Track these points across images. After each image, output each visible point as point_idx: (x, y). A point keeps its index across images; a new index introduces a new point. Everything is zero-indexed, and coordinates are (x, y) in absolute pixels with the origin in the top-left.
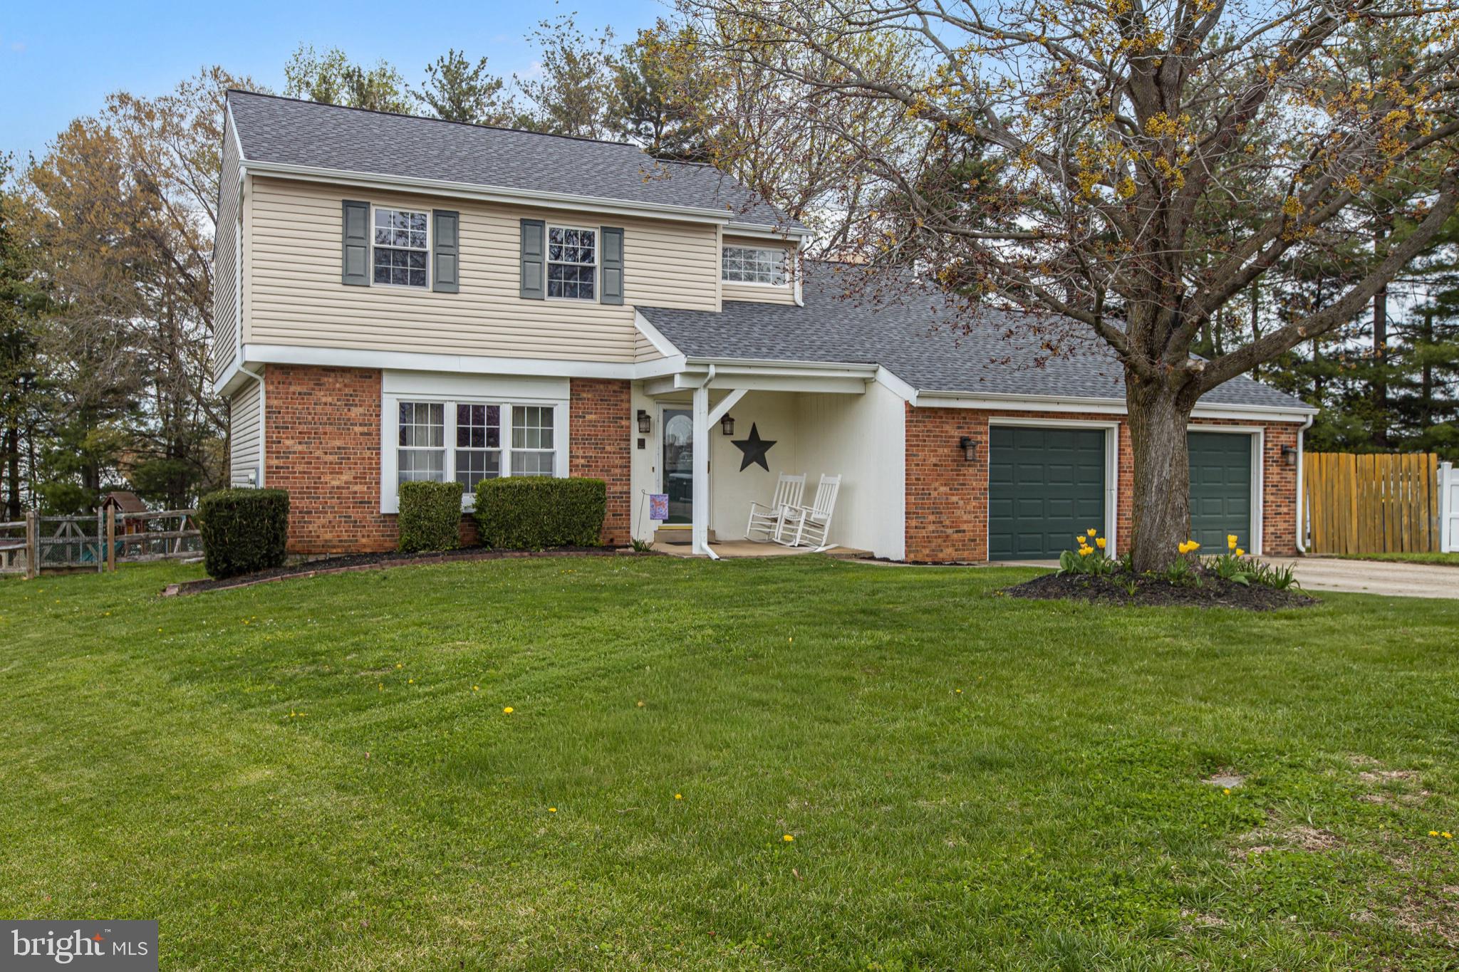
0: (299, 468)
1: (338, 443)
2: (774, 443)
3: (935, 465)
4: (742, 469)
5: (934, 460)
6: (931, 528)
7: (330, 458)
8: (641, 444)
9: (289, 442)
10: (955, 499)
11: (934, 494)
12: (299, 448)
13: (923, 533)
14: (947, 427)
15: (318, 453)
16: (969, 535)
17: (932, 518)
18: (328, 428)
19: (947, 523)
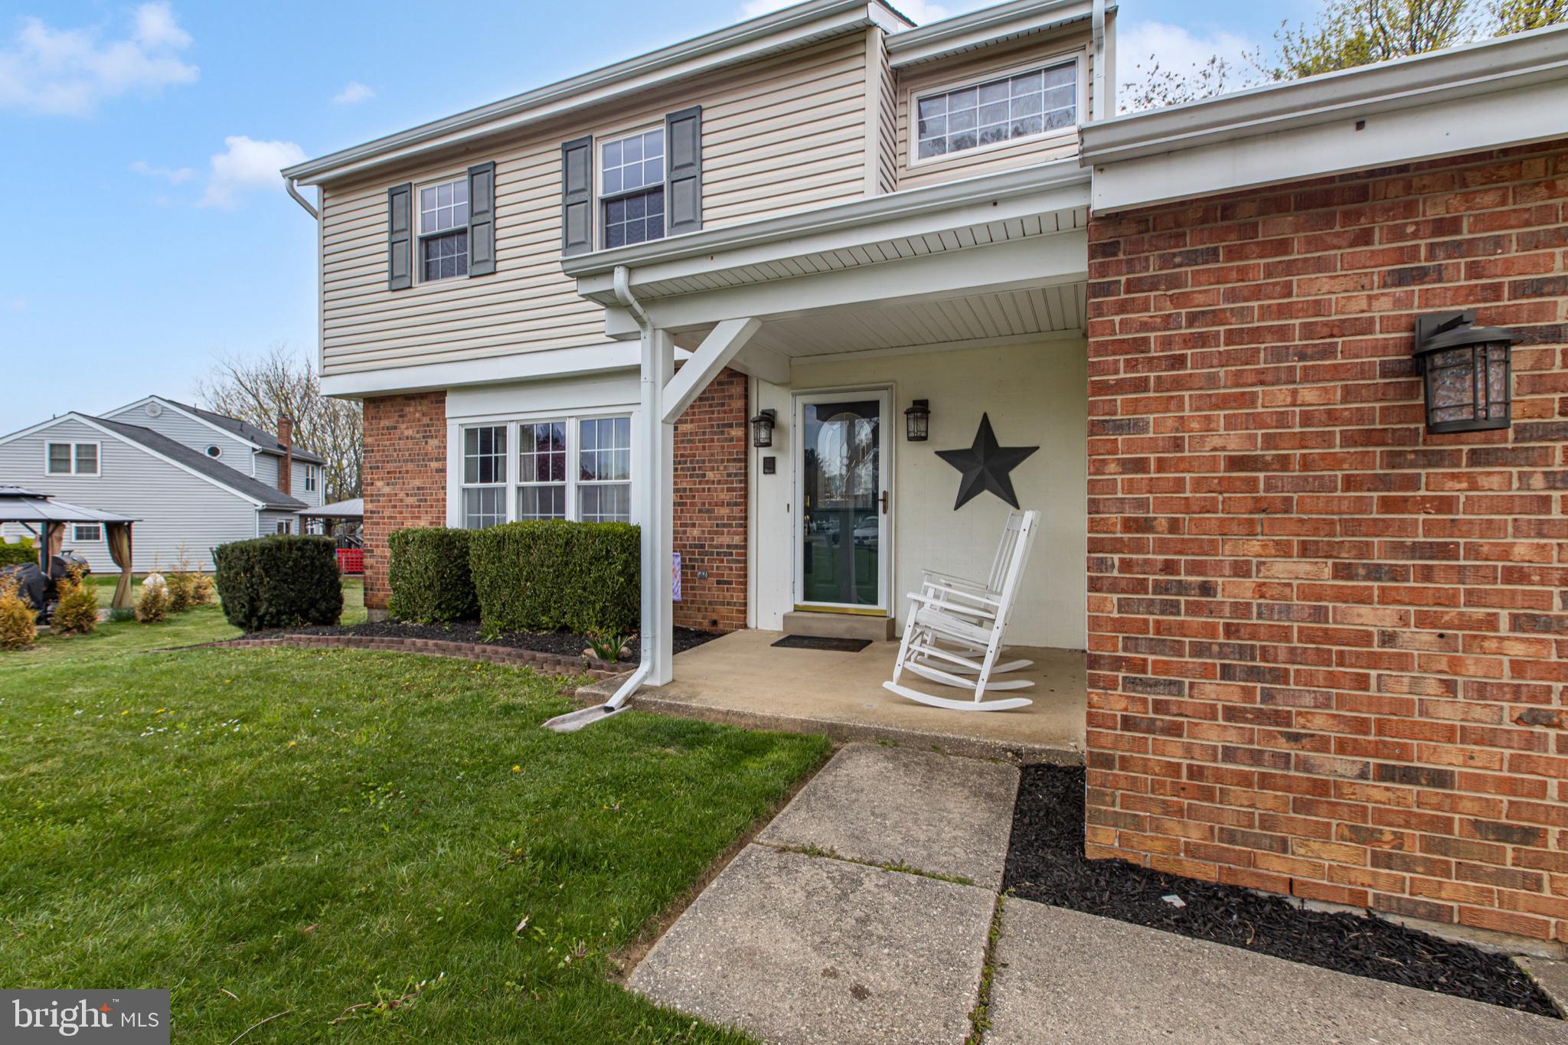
0: (387, 513)
1: (417, 483)
2: (1029, 451)
3: (1236, 463)
4: (959, 504)
5: (1234, 443)
6: (1215, 735)
7: (410, 500)
8: (770, 466)
9: (379, 484)
10: (1373, 617)
11: (1231, 590)
12: (387, 490)
13: (1174, 752)
14: (1319, 286)
15: (402, 495)
16: (1468, 804)
17: (1216, 692)
18: (410, 466)
19: (1320, 724)
